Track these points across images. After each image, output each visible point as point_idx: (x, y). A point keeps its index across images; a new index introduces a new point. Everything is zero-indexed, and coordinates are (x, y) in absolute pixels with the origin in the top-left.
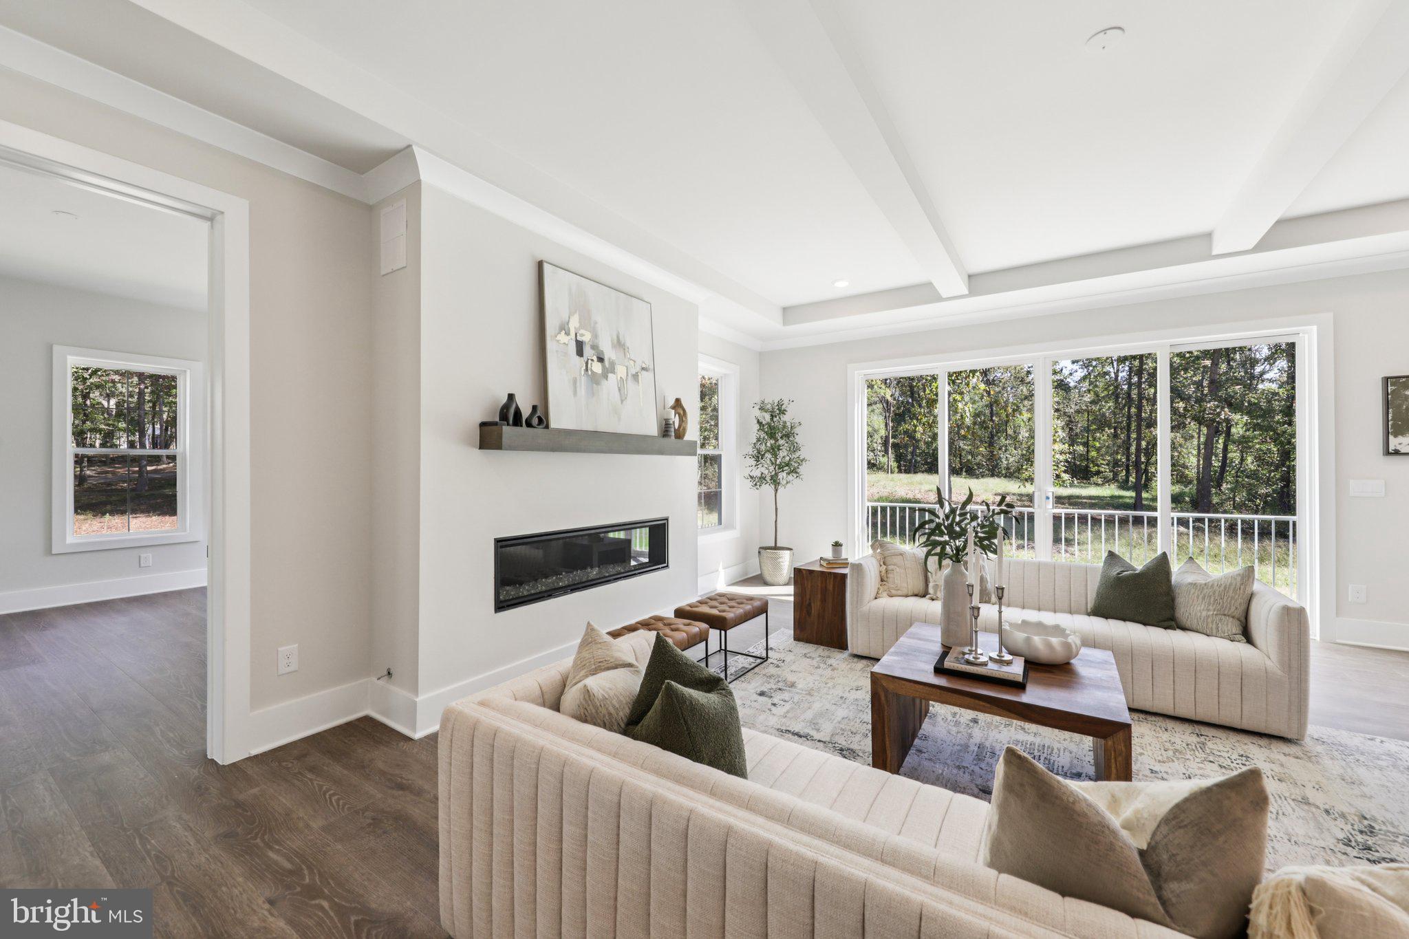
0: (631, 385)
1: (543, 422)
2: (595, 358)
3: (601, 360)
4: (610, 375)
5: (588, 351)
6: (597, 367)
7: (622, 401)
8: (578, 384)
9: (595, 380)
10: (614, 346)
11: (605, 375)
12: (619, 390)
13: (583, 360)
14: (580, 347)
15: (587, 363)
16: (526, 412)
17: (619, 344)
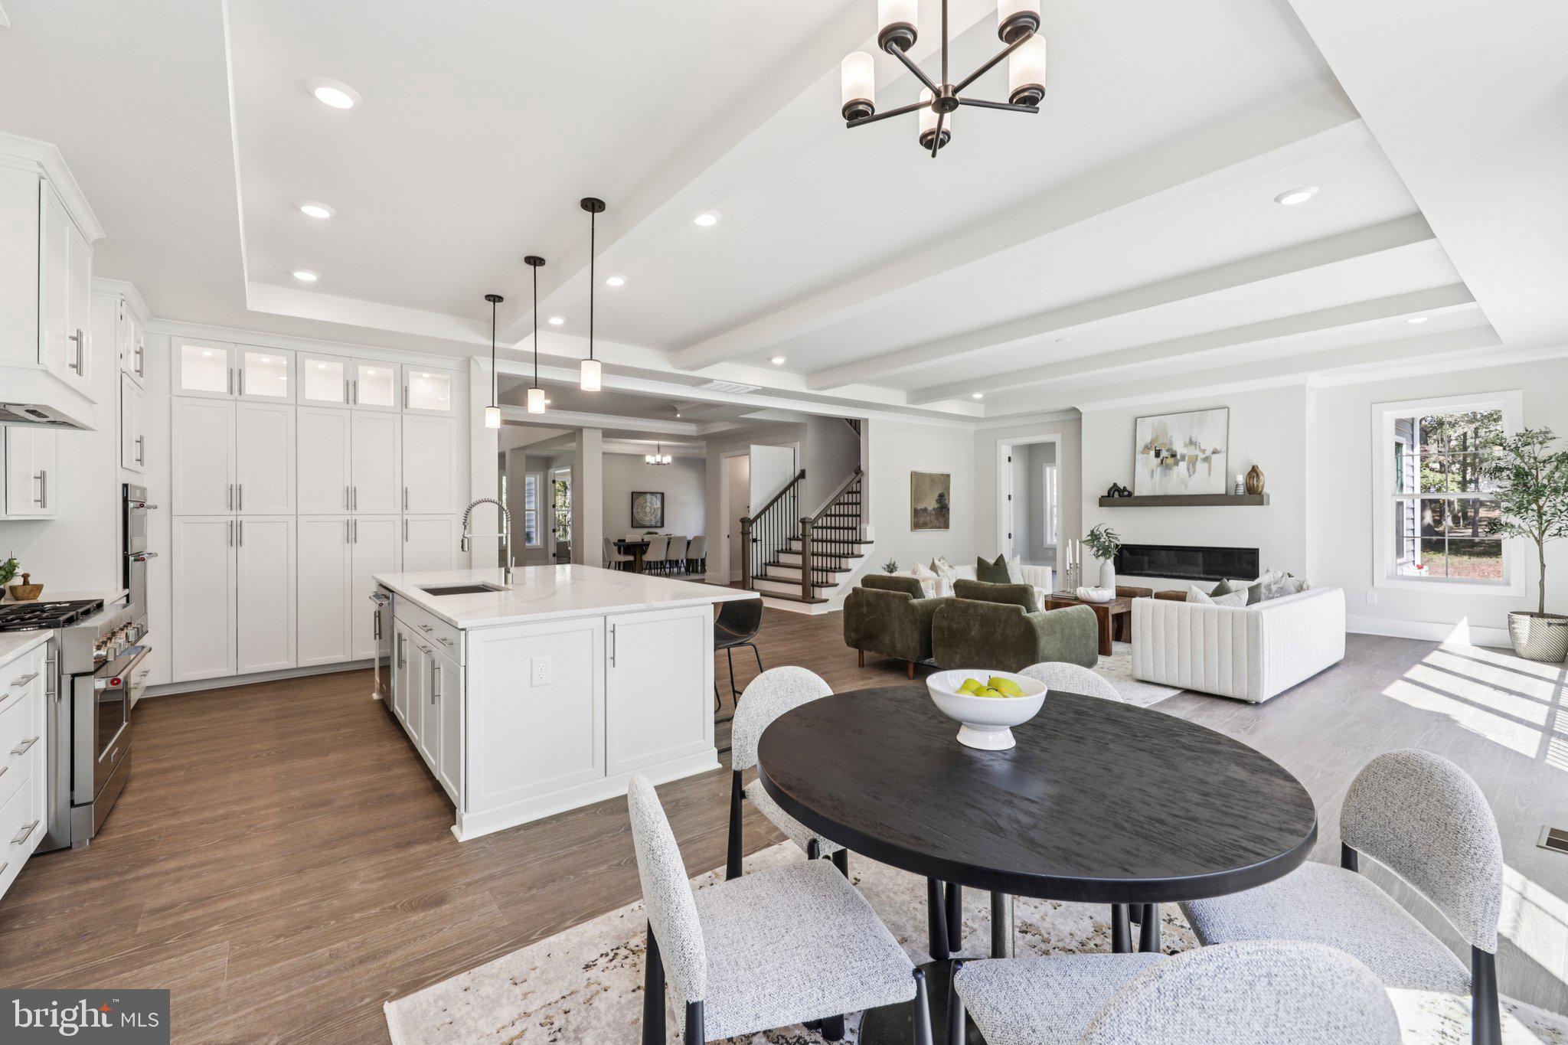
0: (1201, 466)
1: (1130, 494)
2: (1169, 456)
3: (1174, 456)
4: (1181, 463)
5: (1164, 454)
6: (1170, 461)
7: (1190, 476)
8: (1154, 473)
9: (1168, 468)
10: (1186, 445)
11: (1176, 464)
12: (1188, 469)
13: (1159, 460)
14: (1158, 454)
15: (1162, 461)
16: (1122, 488)
17: (1192, 443)
